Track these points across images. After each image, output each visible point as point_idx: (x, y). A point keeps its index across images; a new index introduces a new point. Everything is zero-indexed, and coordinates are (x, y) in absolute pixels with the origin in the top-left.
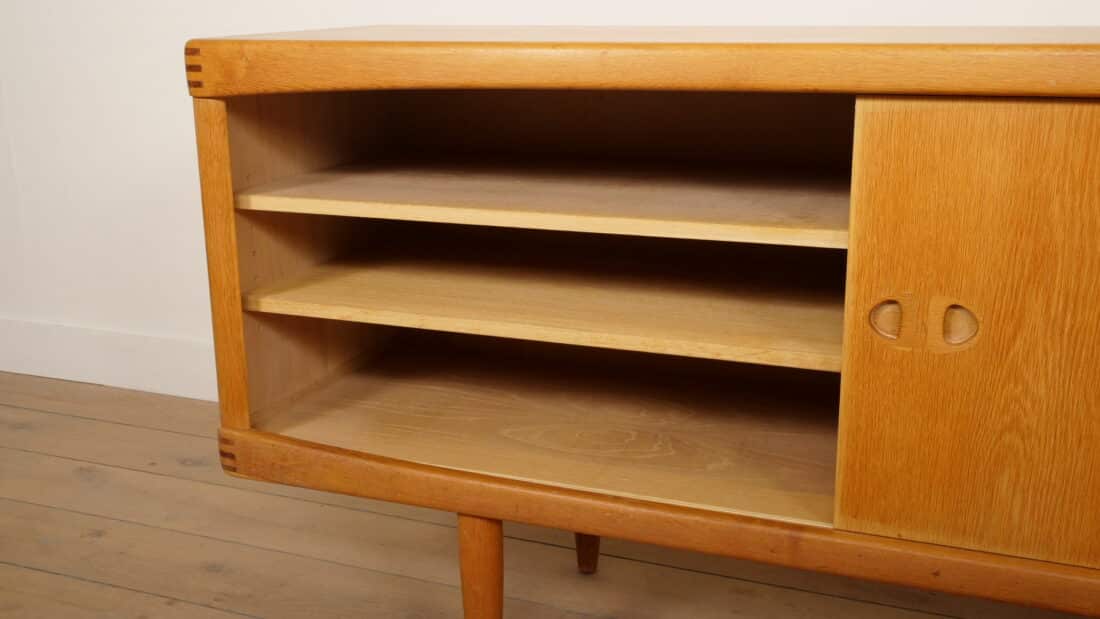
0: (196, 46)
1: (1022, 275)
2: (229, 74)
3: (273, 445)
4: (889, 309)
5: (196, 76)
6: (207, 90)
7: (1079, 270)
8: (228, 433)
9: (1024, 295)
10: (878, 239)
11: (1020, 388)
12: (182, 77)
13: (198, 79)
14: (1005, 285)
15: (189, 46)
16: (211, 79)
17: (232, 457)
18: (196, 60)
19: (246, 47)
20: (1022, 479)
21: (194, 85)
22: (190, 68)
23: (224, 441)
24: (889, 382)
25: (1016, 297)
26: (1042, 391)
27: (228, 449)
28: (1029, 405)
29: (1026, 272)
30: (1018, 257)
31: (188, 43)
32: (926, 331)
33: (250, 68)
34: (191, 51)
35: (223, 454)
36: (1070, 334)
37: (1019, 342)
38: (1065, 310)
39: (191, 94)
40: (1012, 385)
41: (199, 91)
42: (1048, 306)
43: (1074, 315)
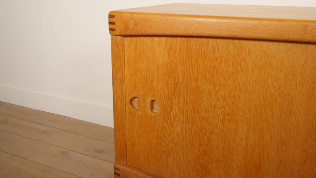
0: (114, 14)
1: (171, 92)
2: (127, 26)
3: (136, 173)
4: (136, 100)
5: (113, 26)
6: (117, 32)
7: (187, 92)
8: (118, 166)
9: (172, 98)
10: (130, 76)
11: (173, 129)
12: (107, 26)
13: (113, 28)
14: (166, 95)
15: (111, 14)
16: (119, 28)
17: (119, 175)
18: (113, 20)
19: (135, 15)
20: (175, 159)
21: (112, 30)
22: (110, 23)
23: (116, 168)
24: (137, 124)
25: (170, 99)
26: (179, 131)
27: (117, 172)
28: (176, 135)
29: (172, 90)
30: (170, 85)
31: (110, 13)
32: (146, 108)
33: (136, 24)
34: (111, 16)
35: (115, 173)
36: (186, 113)
37: (172, 114)
38: (184, 104)
39: (110, 34)
40: (171, 128)
41: (114, 33)
42: (179, 102)
43: (187, 107)
